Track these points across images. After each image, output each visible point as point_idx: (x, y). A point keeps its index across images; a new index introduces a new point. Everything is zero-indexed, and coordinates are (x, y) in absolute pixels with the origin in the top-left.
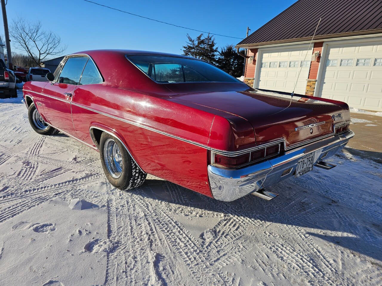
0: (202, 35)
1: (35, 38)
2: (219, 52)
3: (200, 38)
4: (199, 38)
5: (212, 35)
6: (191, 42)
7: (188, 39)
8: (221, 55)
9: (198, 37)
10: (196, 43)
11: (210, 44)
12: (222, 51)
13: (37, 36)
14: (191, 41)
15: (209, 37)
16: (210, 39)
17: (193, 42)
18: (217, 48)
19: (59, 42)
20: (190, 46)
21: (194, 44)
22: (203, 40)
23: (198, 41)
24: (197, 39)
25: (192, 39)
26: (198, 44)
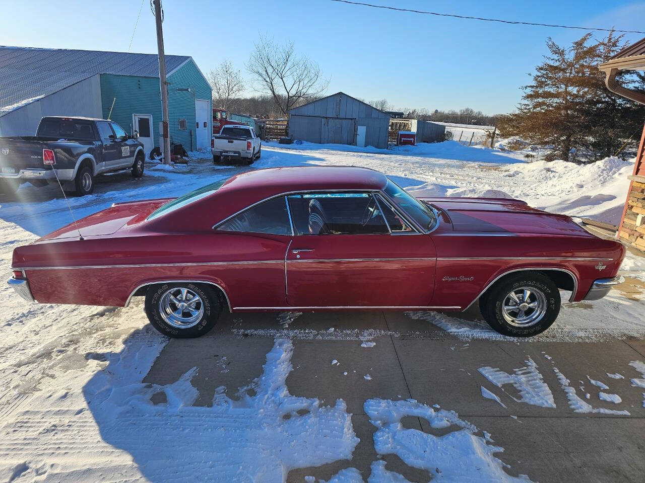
0: (589, 37)
1: (283, 73)
4: (579, 44)
5: (622, 33)
6: (556, 57)
7: (549, 50)
9: (576, 43)
10: (570, 56)
13: (287, 68)
14: (556, 53)
15: (610, 39)
16: (615, 45)
17: (562, 53)
19: (317, 74)
20: (552, 64)
21: (563, 59)
22: (591, 48)
23: (576, 51)
24: (573, 48)
25: (561, 48)
26: (574, 60)
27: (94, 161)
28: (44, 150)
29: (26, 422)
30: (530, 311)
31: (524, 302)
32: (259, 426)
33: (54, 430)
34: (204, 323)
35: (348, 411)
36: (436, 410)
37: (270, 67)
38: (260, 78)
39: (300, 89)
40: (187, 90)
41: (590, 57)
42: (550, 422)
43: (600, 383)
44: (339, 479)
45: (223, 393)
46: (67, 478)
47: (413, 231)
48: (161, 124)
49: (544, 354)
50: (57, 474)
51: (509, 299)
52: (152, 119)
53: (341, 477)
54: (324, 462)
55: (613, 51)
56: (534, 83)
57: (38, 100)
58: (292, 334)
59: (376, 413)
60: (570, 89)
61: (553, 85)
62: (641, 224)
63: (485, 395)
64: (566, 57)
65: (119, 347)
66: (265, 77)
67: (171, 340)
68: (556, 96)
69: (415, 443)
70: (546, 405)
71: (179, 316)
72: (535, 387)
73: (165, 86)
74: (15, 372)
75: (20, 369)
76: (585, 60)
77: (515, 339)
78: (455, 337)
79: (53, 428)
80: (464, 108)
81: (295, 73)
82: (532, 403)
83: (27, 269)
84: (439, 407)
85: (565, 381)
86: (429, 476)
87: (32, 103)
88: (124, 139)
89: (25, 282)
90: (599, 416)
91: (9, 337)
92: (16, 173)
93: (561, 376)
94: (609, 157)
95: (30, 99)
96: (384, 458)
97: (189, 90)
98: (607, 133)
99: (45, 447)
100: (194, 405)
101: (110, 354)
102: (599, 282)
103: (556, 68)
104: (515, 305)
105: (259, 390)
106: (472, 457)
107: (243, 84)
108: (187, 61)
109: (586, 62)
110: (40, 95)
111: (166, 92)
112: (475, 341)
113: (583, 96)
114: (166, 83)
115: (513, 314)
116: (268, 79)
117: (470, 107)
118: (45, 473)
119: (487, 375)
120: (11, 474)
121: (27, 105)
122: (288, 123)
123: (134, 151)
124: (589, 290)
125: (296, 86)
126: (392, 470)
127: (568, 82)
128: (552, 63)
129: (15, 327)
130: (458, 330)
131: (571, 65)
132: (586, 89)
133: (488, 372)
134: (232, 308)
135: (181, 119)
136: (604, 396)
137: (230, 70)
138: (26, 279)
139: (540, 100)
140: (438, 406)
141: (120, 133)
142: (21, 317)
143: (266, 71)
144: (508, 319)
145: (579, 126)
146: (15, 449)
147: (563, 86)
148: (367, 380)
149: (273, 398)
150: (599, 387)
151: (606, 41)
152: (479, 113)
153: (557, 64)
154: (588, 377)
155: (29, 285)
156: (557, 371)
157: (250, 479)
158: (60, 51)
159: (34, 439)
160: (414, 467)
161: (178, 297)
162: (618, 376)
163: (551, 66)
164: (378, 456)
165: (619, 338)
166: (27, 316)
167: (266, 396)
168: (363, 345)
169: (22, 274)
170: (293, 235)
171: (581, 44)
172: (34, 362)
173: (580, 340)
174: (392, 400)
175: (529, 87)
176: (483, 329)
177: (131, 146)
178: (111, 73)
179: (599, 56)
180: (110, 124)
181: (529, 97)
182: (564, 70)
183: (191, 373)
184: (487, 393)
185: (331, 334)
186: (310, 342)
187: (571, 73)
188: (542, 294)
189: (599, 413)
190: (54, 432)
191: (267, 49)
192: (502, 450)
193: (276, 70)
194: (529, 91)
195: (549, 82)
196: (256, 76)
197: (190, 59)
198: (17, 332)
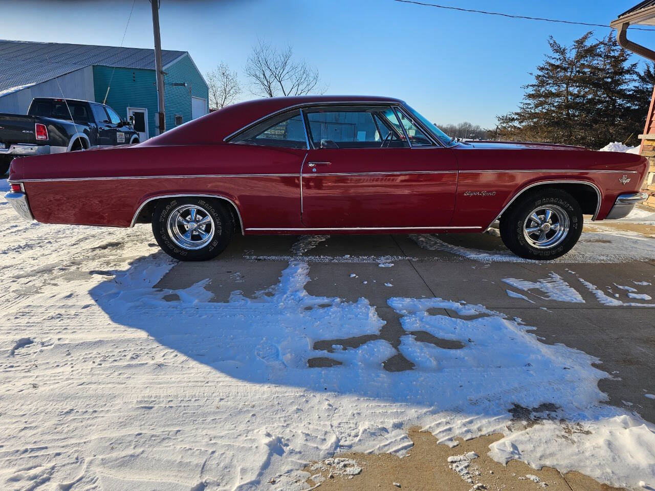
0: (589, 35)
1: (282, 76)
2: (639, 75)
3: (584, 41)
4: (580, 43)
6: (557, 55)
7: (551, 49)
8: (643, 79)
9: (577, 42)
10: (571, 55)
11: (614, 57)
12: (649, 71)
13: (285, 72)
14: (557, 52)
17: (562, 52)
18: (635, 65)
19: (316, 78)
21: (565, 58)
22: (591, 47)
23: (577, 50)
24: (574, 47)
25: (562, 46)
26: (575, 58)
27: (89, 141)
28: (36, 124)
29: (29, 313)
30: (552, 233)
31: (546, 222)
32: (281, 313)
33: (59, 317)
34: (215, 244)
35: (372, 305)
36: (462, 304)
37: (269, 70)
38: (258, 82)
39: (299, 92)
40: (184, 85)
41: (591, 56)
42: (581, 311)
43: (627, 288)
44: (368, 346)
45: (239, 294)
46: (78, 347)
47: (434, 144)
48: (157, 115)
49: (568, 270)
50: (65, 344)
51: (530, 220)
52: (147, 112)
53: (369, 345)
54: (351, 336)
55: (613, 50)
56: (535, 82)
57: (28, 88)
58: (306, 259)
59: (401, 305)
60: (571, 89)
61: (554, 84)
62: (652, 183)
63: (511, 295)
64: (568, 56)
65: (125, 267)
66: (262, 80)
67: (180, 262)
68: (558, 95)
69: (444, 323)
70: (575, 301)
71: (189, 240)
72: (561, 290)
73: (161, 75)
74: (14, 281)
75: (19, 280)
76: (586, 59)
77: (537, 262)
78: (475, 261)
79: (59, 316)
80: (462, 122)
81: (294, 77)
82: (560, 300)
83: (27, 180)
84: (465, 302)
85: (590, 286)
86: (462, 345)
87: (22, 90)
88: (120, 125)
89: (24, 196)
90: (630, 307)
91: (7, 260)
92: (6, 148)
93: (587, 283)
94: (614, 142)
95: (21, 87)
96: (412, 333)
97: (186, 85)
98: (608, 130)
99: (51, 328)
100: (209, 302)
101: (116, 271)
102: (624, 197)
103: (558, 67)
104: (536, 227)
105: (277, 293)
106: (505, 331)
107: (240, 87)
108: (183, 56)
109: (587, 61)
110: (31, 83)
111: (163, 83)
112: (495, 263)
113: (584, 96)
114: (162, 73)
115: (534, 237)
116: (266, 83)
117: (468, 121)
118: (51, 345)
119: (511, 283)
120: (14, 345)
121: (16, 92)
122: (286, 128)
123: (130, 139)
124: (613, 206)
125: (294, 90)
126: (422, 341)
127: (569, 81)
128: (553, 62)
129: (11, 254)
130: (477, 256)
131: (572, 64)
132: (587, 90)
133: (512, 281)
134: (244, 228)
135: (178, 115)
136: (632, 295)
137: (227, 72)
138: (25, 193)
139: (542, 99)
140: (463, 302)
141: (115, 120)
142: (17, 248)
143: (264, 75)
144: (530, 241)
145: (580, 124)
146: (17, 328)
147: (565, 86)
148: (388, 287)
149: (292, 297)
150: (628, 291)
151: (607, 40)
152: (478, 127)
153: (558, 63)
154: (615, 284)
155: (28, 200)
156: (582, 280)
157: (275, 346)
158: (51, 44)
159: (38, 323)
160: (445, 339)
161: (187, 218)
162: (645, 284)
163: (552, 65)
164: (406, 333)
165: (642, 260)
166: (24, 248)
167: (285, 296)
168: (380, 266)
169: (20, 188)
170: (308, 149)
171: (582, 43)
172: (34, 276)
173: (603, 262)
174: (416, 298)
175: (531, 86)
176: (503, 255)
177: (126, 133)
178: (104, 65)
179: (600, 56)
180: (104, 108)
181: (530, 96)
182: (565, 69)
183: (205, 282)
184: (513, 294)
185: (347, 259)
186: (326, 264)
187: (571, 72)
188: (565, 213)
189: (630, 306)
190: (60, 319)
191: (265, 51)
192: (535, 328)
193: (274, 74)
194: (531, 91)
195: (550, 82)
196: (254, 79)
197: (185, 54)
198: (14, 258)
